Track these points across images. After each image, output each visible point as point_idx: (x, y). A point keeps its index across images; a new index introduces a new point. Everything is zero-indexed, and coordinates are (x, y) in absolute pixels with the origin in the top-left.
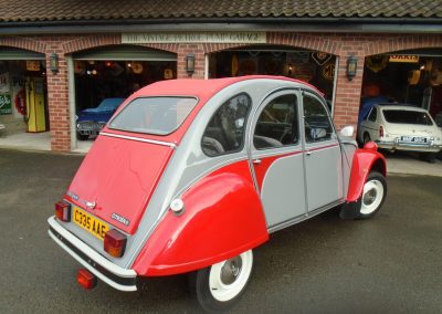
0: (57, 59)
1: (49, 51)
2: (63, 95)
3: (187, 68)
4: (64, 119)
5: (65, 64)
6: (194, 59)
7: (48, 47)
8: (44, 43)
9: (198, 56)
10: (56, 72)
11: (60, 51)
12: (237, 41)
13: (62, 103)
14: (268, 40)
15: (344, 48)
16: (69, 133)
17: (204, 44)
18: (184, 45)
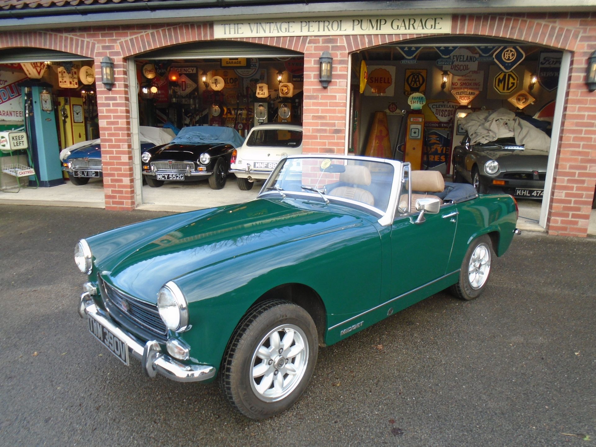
0: (112, 65)
1: (99, 54)
2: (122, 123)
3: (320, 76)
4: (125, 158)
5: (125, 73)
6: (330, 61)
7: (98, 48)
8: (91, 40)
9: (338, 56)
10: (110, 86)
11: (118, 54)
12: (402, 31)
13: (122, 135)
14: (454, 27)
15: (583, 39)
16: (132, 181)
17: (347, 36)
18: (314, 39)
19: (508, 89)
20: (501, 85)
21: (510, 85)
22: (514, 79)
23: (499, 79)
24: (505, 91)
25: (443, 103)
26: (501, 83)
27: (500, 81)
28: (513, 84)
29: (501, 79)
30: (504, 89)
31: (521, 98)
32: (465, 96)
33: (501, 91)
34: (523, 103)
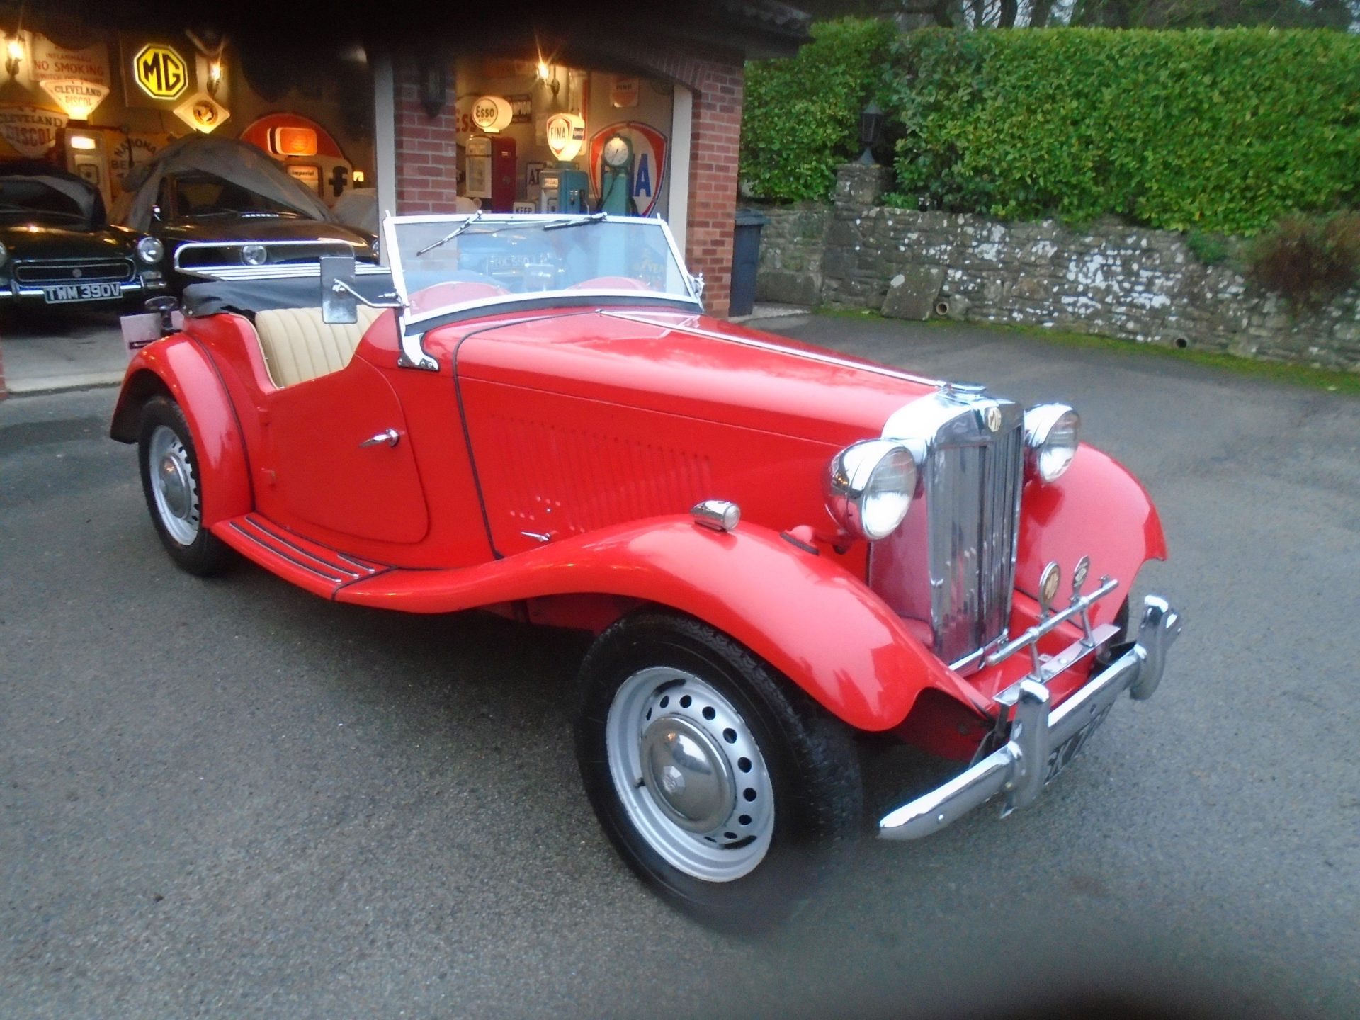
19: (169, 87)
20: (153, 78)
21: (172, 80)
22: (177, 67)
23: (146, 64)
24: (164, 91)
25: (22, 109)
26: (152, 73)
27: (148, 69)
28: (177, 76)
29: (150, 62)
30: (160, 87)
31: (203, 110)
32: (78, 96)
33: (156, 91)
34: (210, 119)
